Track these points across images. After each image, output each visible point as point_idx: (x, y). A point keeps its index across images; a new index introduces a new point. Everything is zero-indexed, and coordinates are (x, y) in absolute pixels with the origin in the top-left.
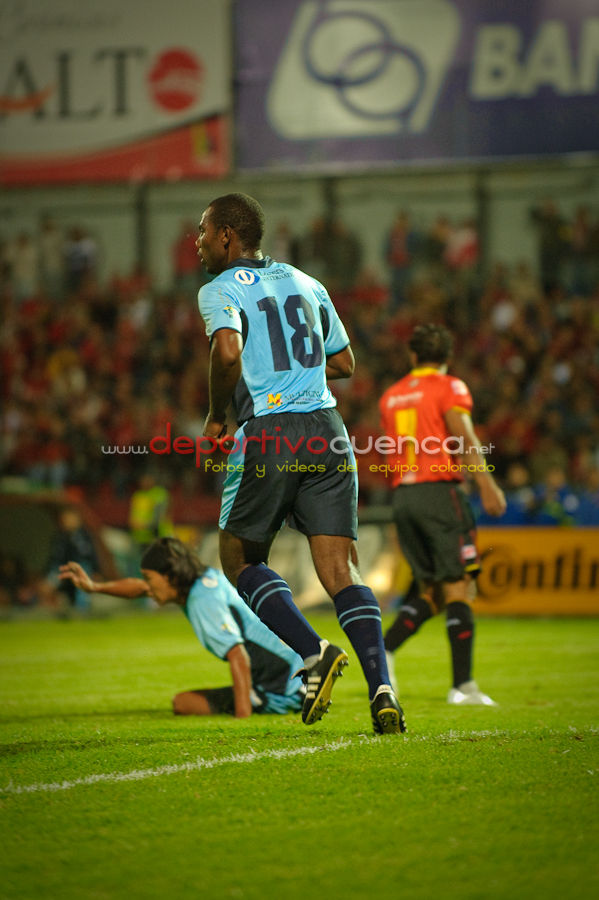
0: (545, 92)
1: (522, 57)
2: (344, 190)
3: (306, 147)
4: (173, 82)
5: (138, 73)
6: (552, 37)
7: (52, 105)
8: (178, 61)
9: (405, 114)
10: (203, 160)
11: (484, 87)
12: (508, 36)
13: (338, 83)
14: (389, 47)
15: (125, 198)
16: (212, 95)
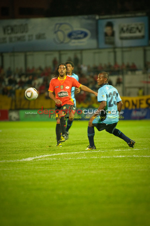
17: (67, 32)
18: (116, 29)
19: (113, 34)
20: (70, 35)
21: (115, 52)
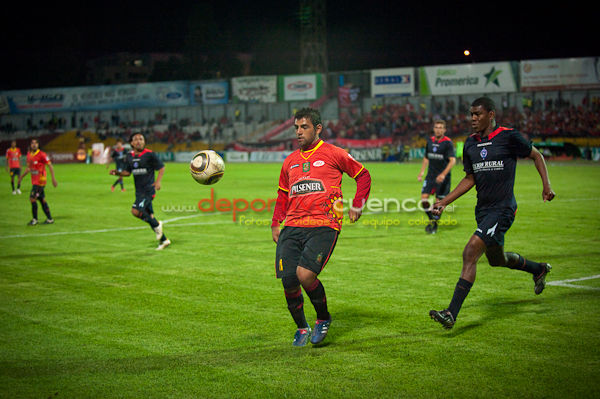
17: (166, 94)
18: (204, 91)
19: (201, 95)
20: (168, 96)
21: (202, 109)
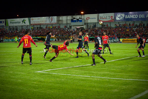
0: (128, 18)
1: (127, 17)
2: (119, 22)
3: (118, 20)
4: (111, 18)
5: (110, 17)
6: (129, 16)
7: (106, 19)
8: (112, 16)
9: (122, 19)
10: (113, 21)
11: (126, 18)
12: (127, 16)
13: (119, 18)
14: (121, 16)
15: (109, 23)
16: (113, 18)
